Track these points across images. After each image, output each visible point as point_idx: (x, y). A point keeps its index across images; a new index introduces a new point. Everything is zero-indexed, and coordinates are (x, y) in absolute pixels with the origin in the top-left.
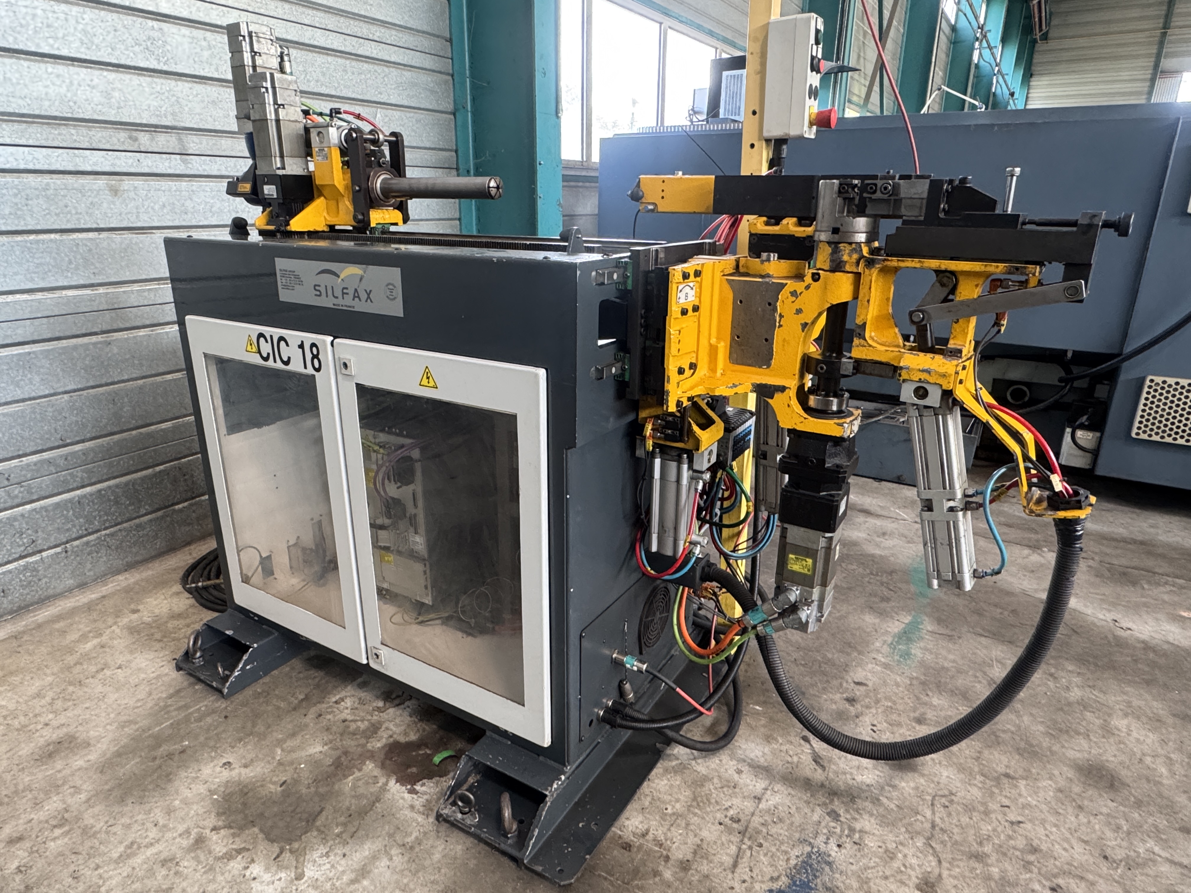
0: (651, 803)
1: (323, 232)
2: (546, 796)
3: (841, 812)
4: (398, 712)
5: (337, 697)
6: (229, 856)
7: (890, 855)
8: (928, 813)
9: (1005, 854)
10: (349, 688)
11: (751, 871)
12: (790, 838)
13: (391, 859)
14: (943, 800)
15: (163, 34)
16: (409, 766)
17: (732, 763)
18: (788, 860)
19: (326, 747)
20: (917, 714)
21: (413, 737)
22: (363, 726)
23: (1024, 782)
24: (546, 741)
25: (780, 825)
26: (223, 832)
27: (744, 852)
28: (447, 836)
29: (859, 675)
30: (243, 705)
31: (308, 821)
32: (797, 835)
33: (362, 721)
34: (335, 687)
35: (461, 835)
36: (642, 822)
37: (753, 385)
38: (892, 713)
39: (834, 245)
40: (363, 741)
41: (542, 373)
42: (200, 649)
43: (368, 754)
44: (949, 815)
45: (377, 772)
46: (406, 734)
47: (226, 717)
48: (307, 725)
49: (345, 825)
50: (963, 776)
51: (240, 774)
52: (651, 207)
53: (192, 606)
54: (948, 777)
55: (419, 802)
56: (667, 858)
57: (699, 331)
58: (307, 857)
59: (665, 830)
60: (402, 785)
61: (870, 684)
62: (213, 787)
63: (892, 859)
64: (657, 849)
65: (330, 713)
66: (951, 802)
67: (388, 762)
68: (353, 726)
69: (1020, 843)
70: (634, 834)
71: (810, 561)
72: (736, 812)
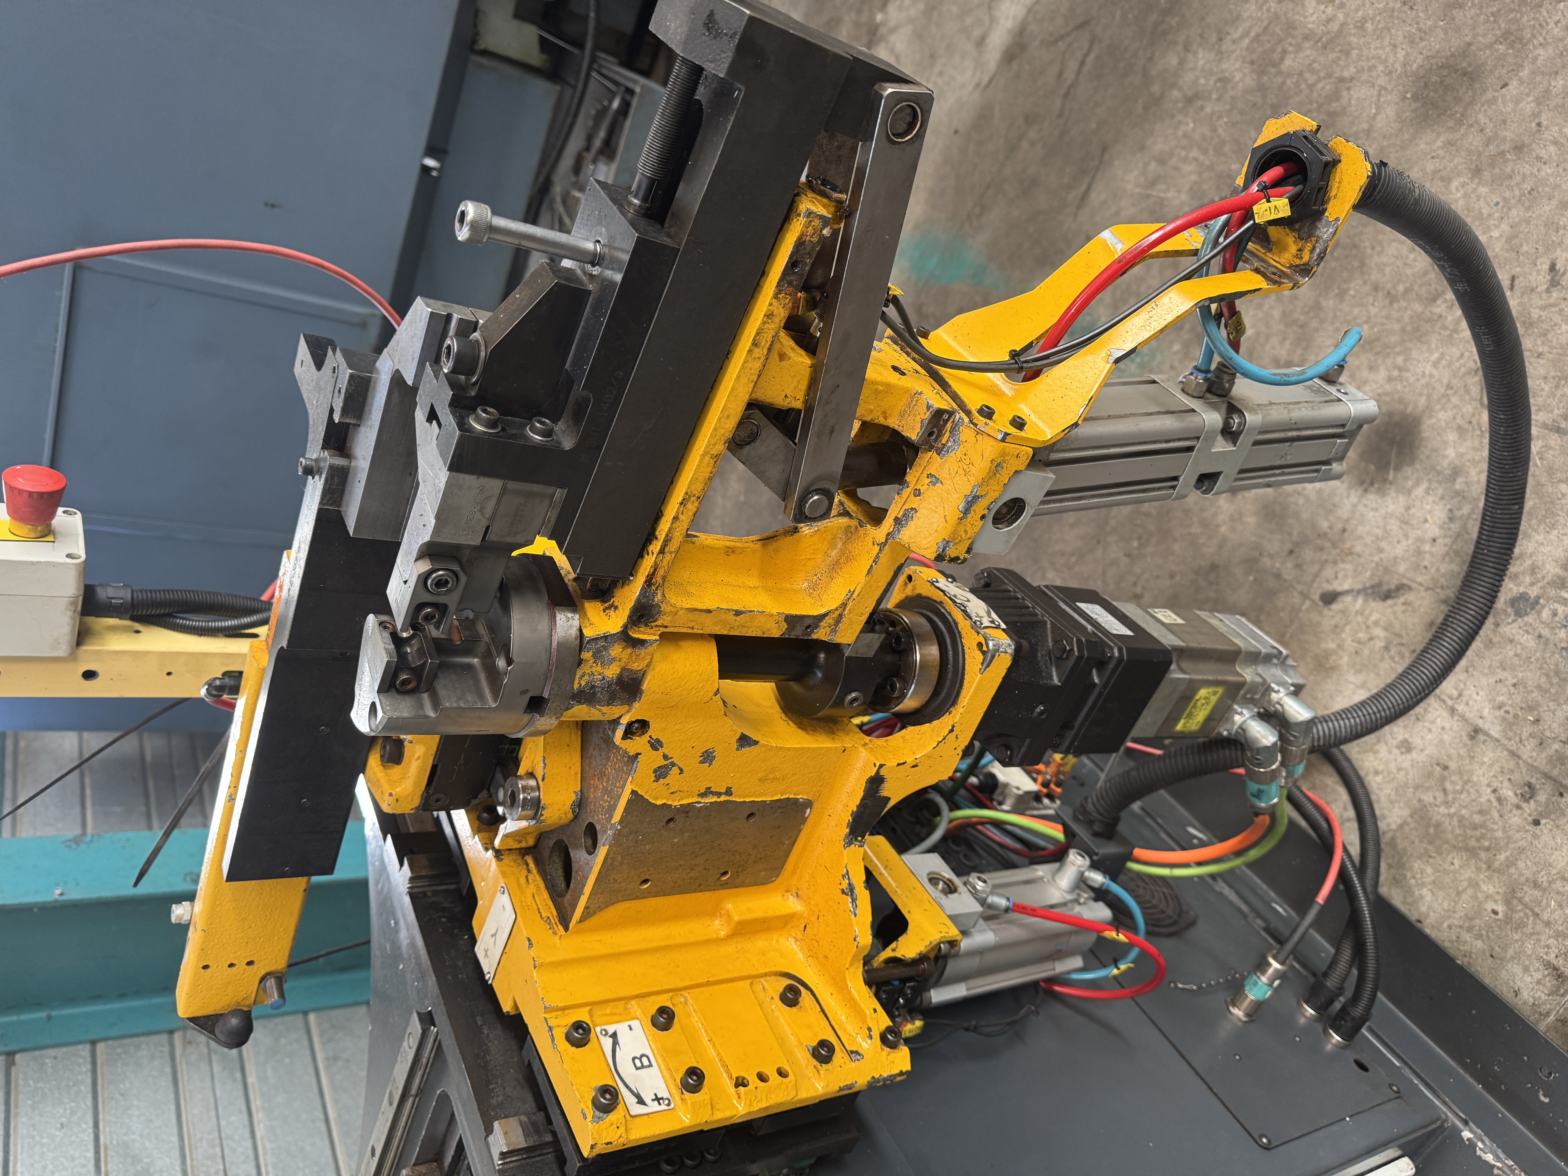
25: (1547, 716)
37: (848, 841)
39: (571, 700)
59: (1548, 931)
70: (1556, 994)
71: (1201, 693)
72: (1506, 784)
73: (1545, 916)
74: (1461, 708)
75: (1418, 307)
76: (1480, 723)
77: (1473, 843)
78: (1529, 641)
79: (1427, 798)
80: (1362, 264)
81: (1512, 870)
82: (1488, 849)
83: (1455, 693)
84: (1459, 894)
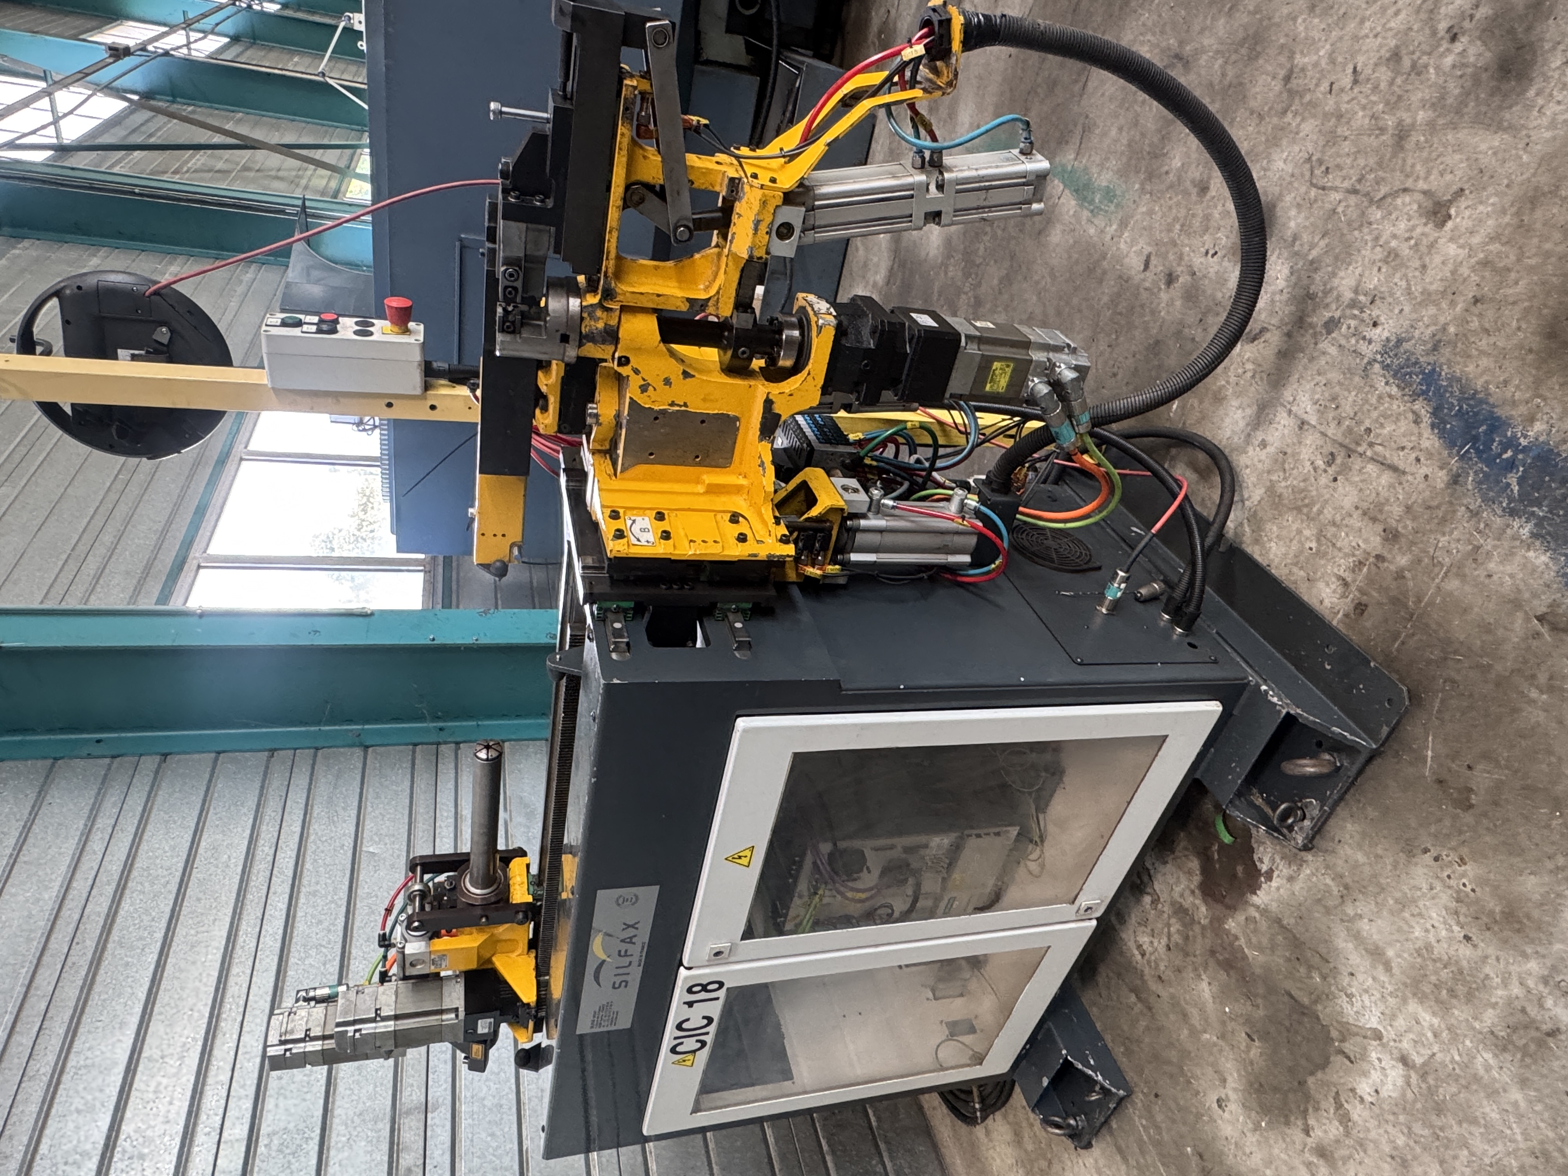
0: (1301, 568)
1: (536, 958)
2: (1288, 713)
3: (1328, 315)
4: (1159, 876)
5: (1136, 952)
6: (1345, 1119)
7: (1392, 257)
8: (1336, 196)
9: (1400, 97)
10: (1124, 936)
11: (1403, 448)
12: (1360, 390)
13: (1361, 916)
14: (1318, 172)
15: (275, 1133)
16: (1235, 876)
17: (1251, 452)
18: (1390, 396)
19: (1204, 977)
20: (1194, 191)
21: (1194, 864)
22: (1176, 926)
23: (1298, 56)
24: (1215, 707)
25: (1343, 402)
26: (1311, 1122)
27: (1376, 453)
28: (1333, 840)
29: (1135, 263)
30: (1141, 1072)
31: (1303, 1014)
32: (1357, 379)
33: (1169, 925)
34: (1122, 953)
35: (1332, 822)
36: (1328, 585)
37: (761, 440)
38: (1190, 226)
39: (583, 339)
40: (1197, 929)
41: (742, 723)
42: (1065, 1119)
43: (1216, 925)
44: (1339, 167)
45: (1241, 917)
46: (1190, 873)
47: (1157, 1096)
48: (1172, 997)
49: (1310, 968)
50: (1284, 142)
51: (1235, 1090)
52: (516, 551)
53: (1005, 1117)
54: (1285, 161)
55: (1283, 870)
56: (1379, 557)
57: (689, 510)
58: (1351, 1021)
59: (1341, 555)
60: (1259, 888)
61: (1148, 249)
62: (1250, 1126)
63: (1397, 255)
64: (1365, 570)
65: (1157, 965)
66: (1320, 162)
67: (1227, 900)
68: (1176, 938)
69: (1384, 75)
70: (1343, 596)
71: (996, 365)
72: (1319, 457)
73: (1339, 545)
74: (1294, 409)
75: (1275, 120)
76: (1305, 417)
77: (1300, 503)
78: (1333, 350)
79: (1274, 478)
80: (1245, 97)
81: (1321, 517)
82: (1306, 506)
83: (1291, 399)
84: (1291, 540)
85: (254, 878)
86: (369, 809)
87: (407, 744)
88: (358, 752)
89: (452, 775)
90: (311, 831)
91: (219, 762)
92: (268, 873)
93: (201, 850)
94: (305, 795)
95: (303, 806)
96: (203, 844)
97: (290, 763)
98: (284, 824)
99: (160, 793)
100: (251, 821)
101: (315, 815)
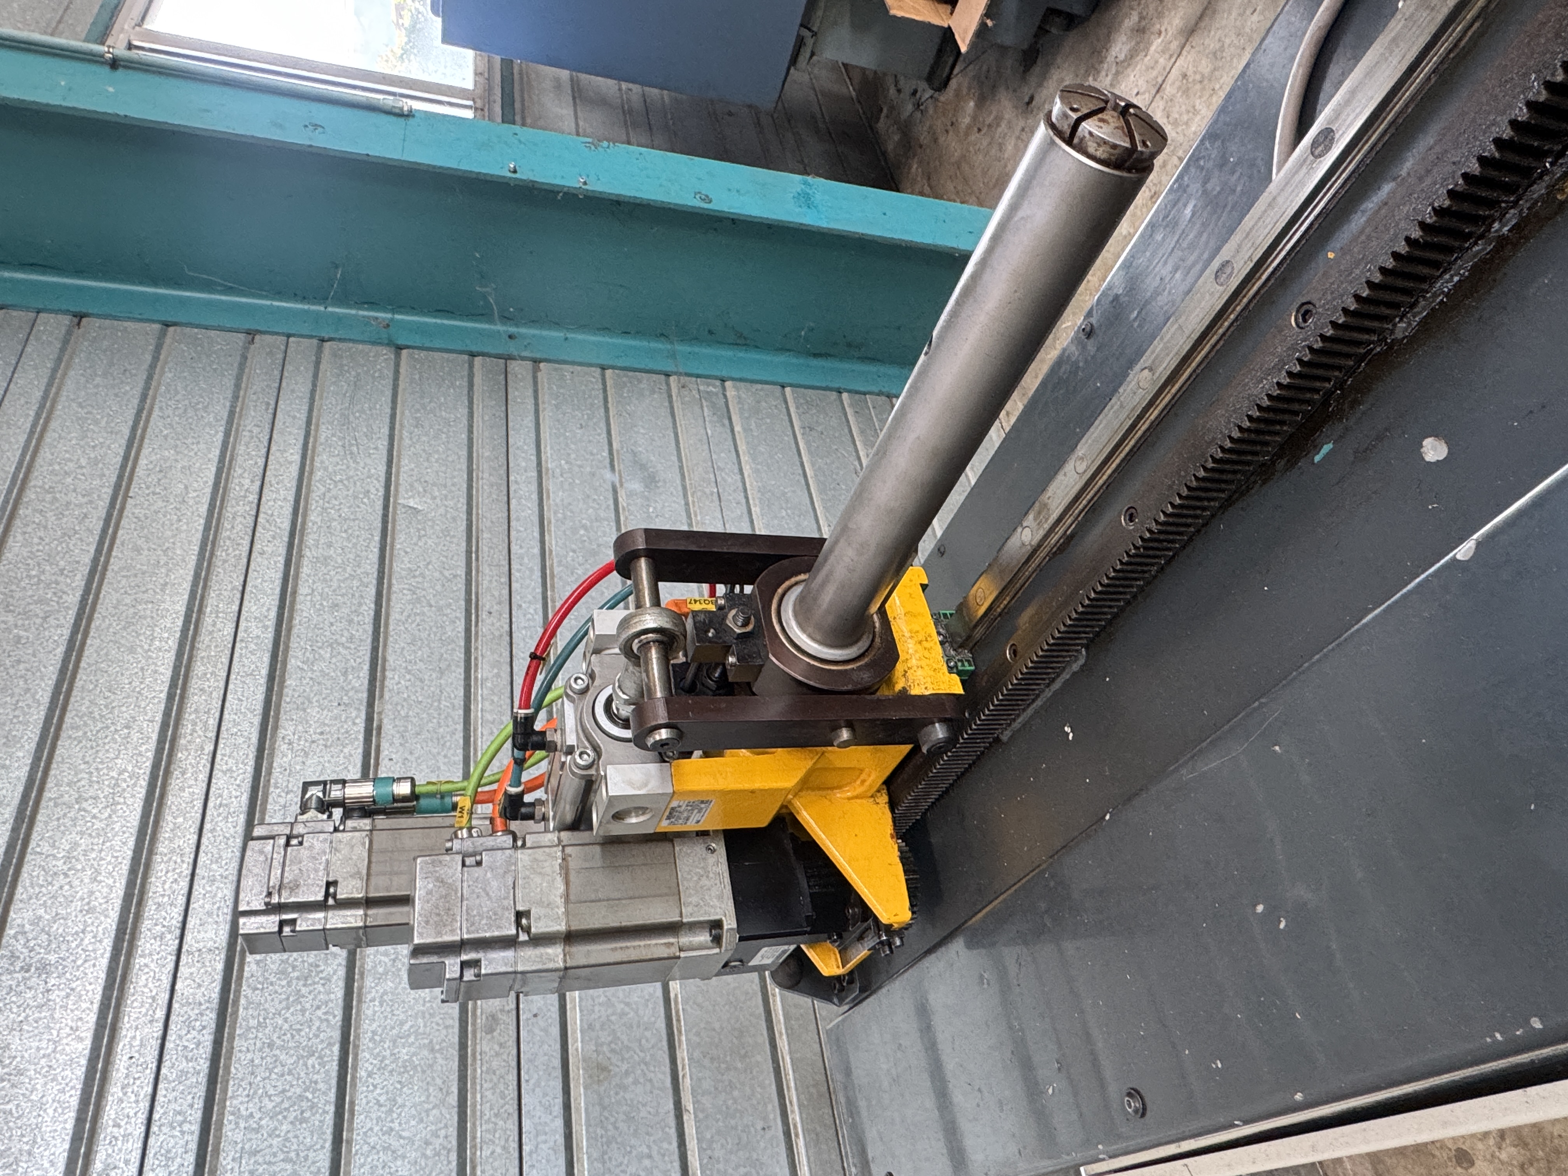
85: (227, 525)
86: (407, 442)
87: (461, 352)
88: (387, 353)
89: (531, 407)
90: (317, 464)
91: (168, 340)
92: (250, 521)
93: (140, 472)
94: (306, 408)
95: (302, 422)
96: (143, 462)
97: (280, 356)
98: (274, 448)
99: (72, 373)
100: (220, 436)
101: (322, 439)
